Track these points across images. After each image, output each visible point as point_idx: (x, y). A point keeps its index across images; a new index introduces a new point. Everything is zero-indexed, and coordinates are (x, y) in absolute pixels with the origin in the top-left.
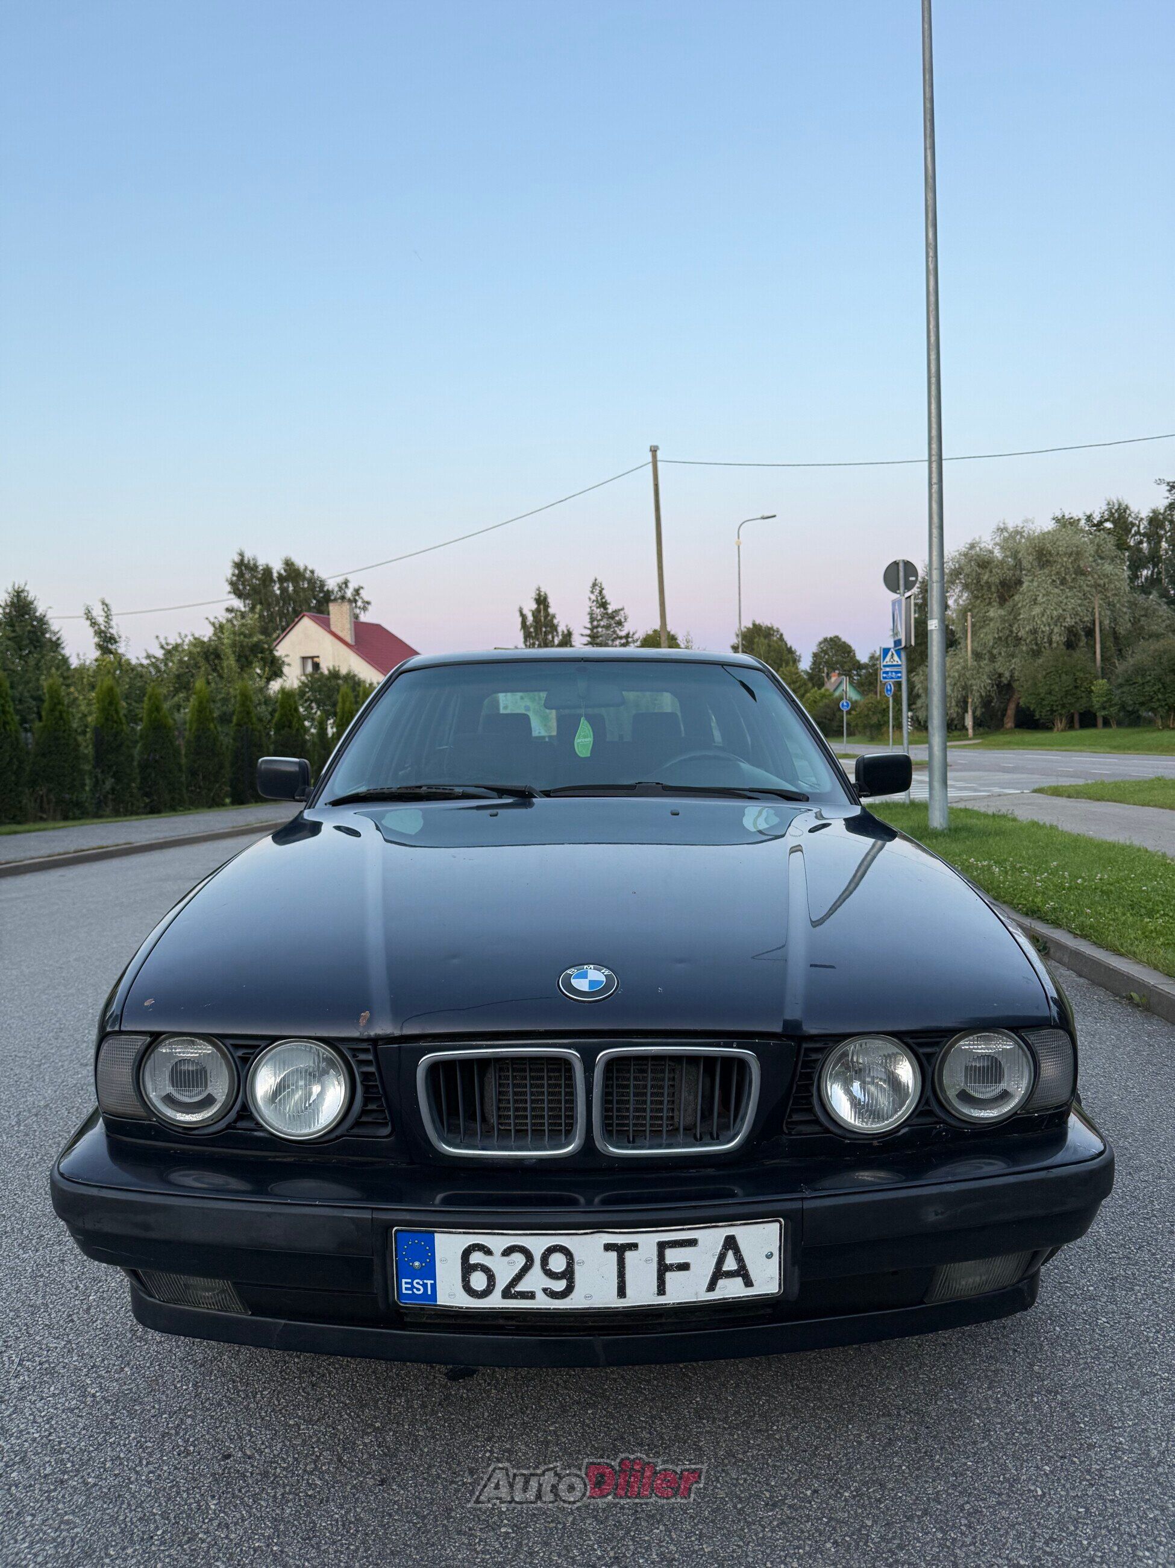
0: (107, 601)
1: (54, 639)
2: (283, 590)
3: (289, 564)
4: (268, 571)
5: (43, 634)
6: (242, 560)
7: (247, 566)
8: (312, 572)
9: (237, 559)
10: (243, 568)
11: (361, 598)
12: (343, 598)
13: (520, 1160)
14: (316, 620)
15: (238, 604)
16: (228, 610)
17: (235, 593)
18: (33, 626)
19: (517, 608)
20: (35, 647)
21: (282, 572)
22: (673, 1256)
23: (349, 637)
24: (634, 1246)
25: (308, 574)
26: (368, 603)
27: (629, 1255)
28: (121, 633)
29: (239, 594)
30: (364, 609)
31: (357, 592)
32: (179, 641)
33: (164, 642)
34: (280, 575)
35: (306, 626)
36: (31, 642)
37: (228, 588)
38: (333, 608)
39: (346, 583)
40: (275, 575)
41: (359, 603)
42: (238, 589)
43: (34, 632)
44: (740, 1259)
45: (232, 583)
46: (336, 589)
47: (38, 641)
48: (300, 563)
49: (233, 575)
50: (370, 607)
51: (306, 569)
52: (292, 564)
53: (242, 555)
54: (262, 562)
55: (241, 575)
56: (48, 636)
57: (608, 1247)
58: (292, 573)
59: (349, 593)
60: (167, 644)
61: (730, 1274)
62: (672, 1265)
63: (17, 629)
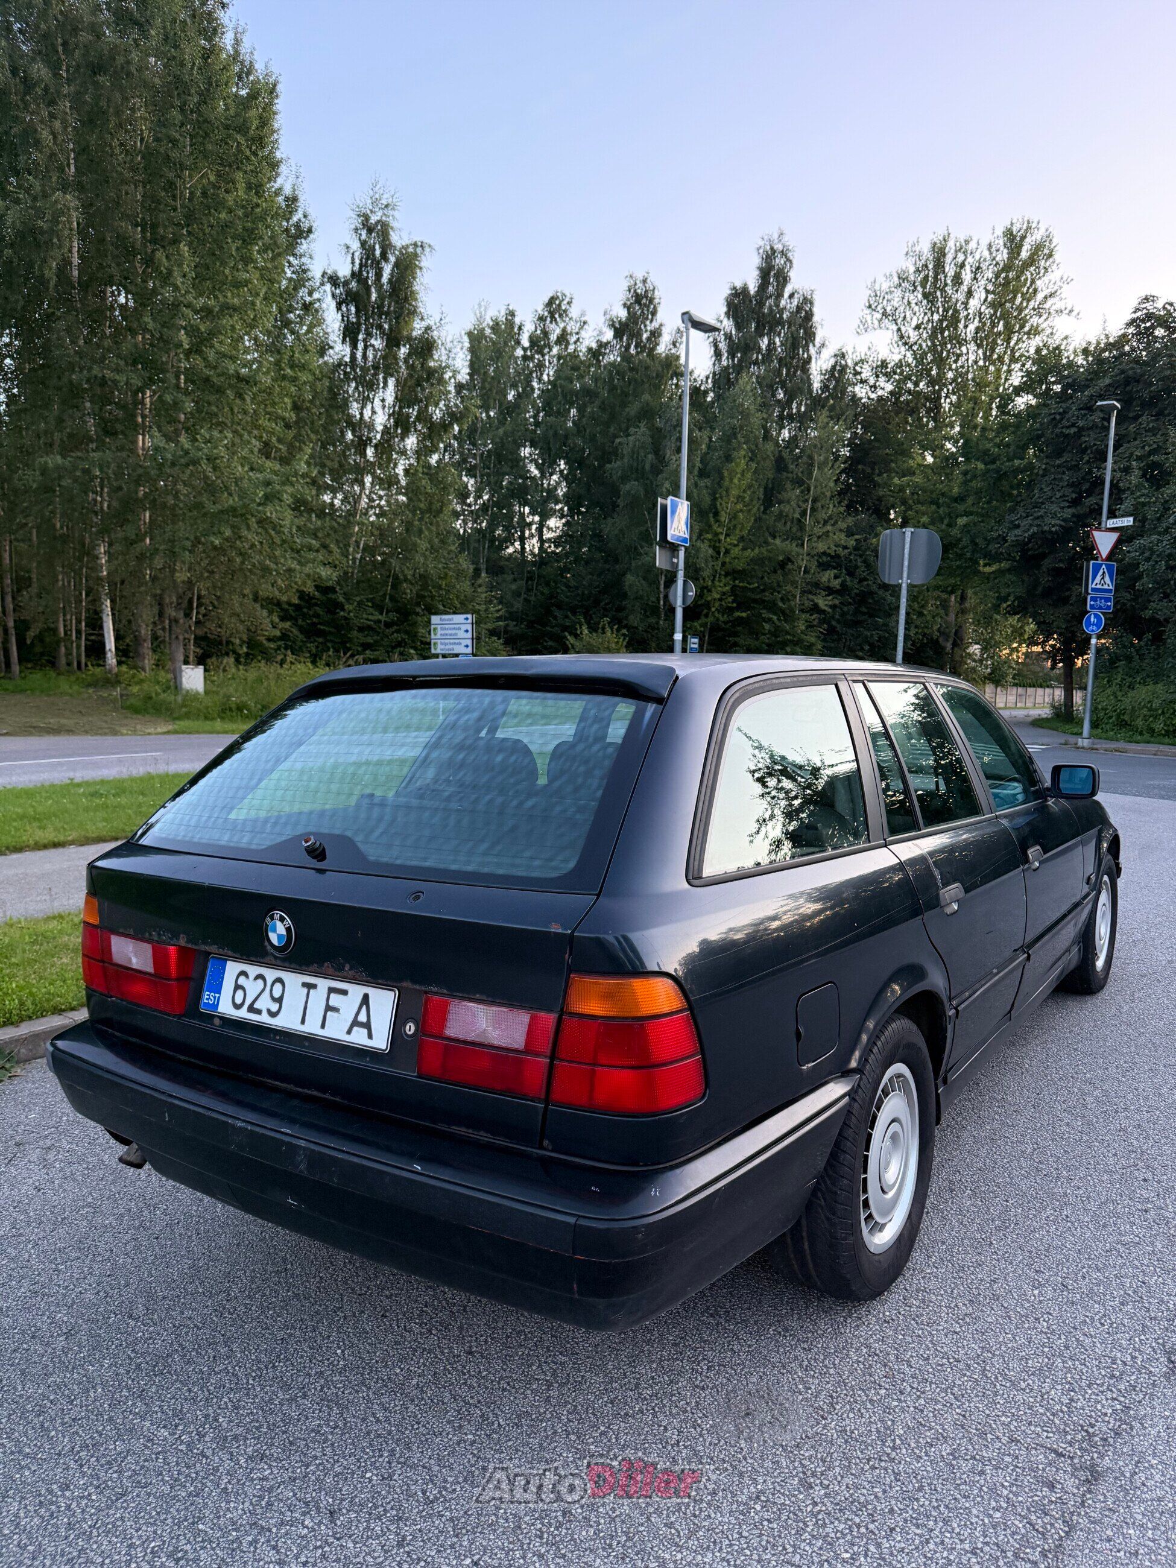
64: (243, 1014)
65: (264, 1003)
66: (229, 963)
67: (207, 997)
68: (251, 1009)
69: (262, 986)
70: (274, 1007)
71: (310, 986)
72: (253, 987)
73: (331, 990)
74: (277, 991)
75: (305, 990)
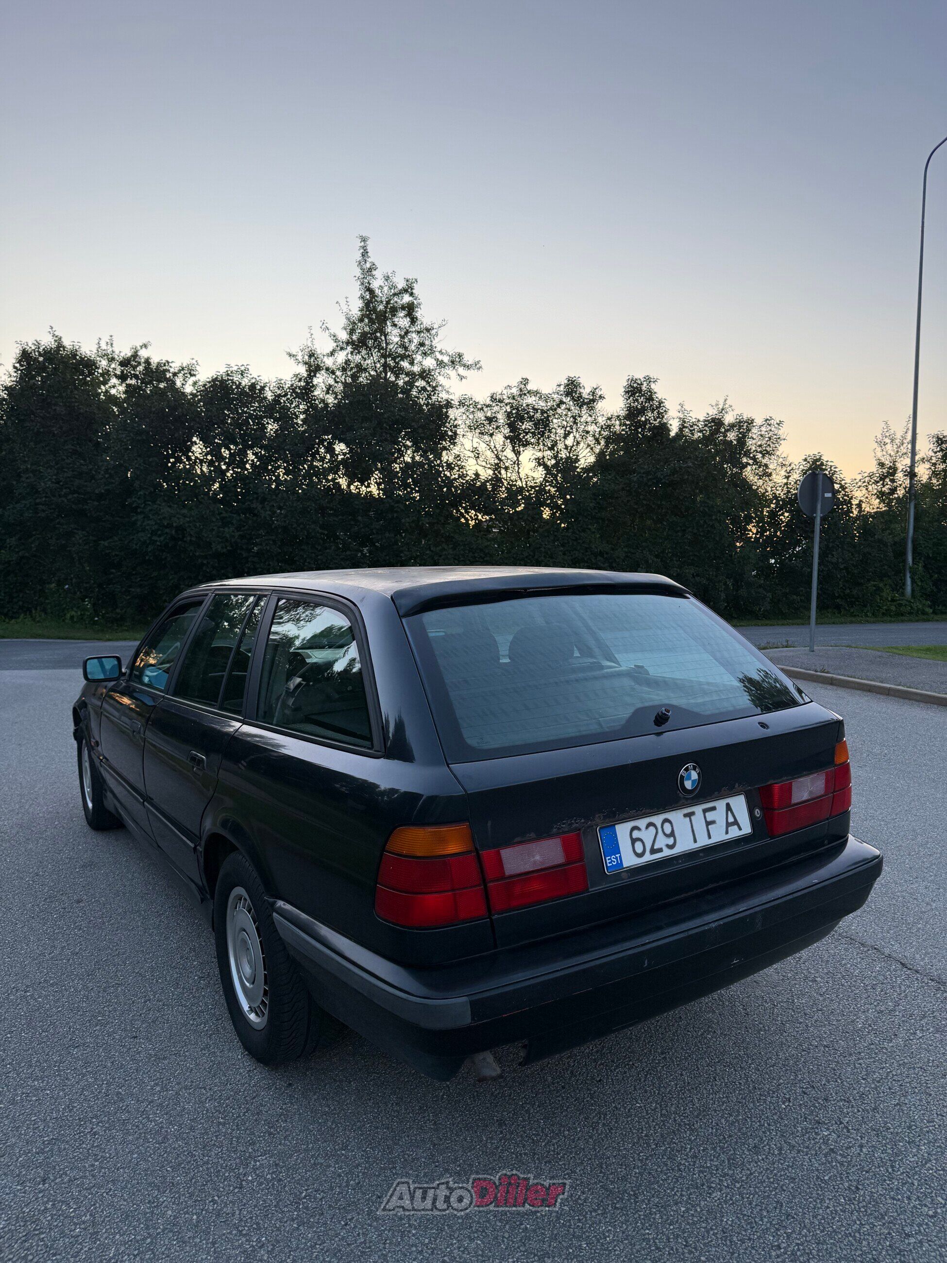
64: (648, 857)
65: (661, 842)
66: (617, 827)
67: (609, 861)
68: (653, 851)
69: (655, 831)
70: (670, 841)
71: (689, 815)
72: (647, 836)
73: (705, 811)
74: (668, 828)
75: (688, 819)
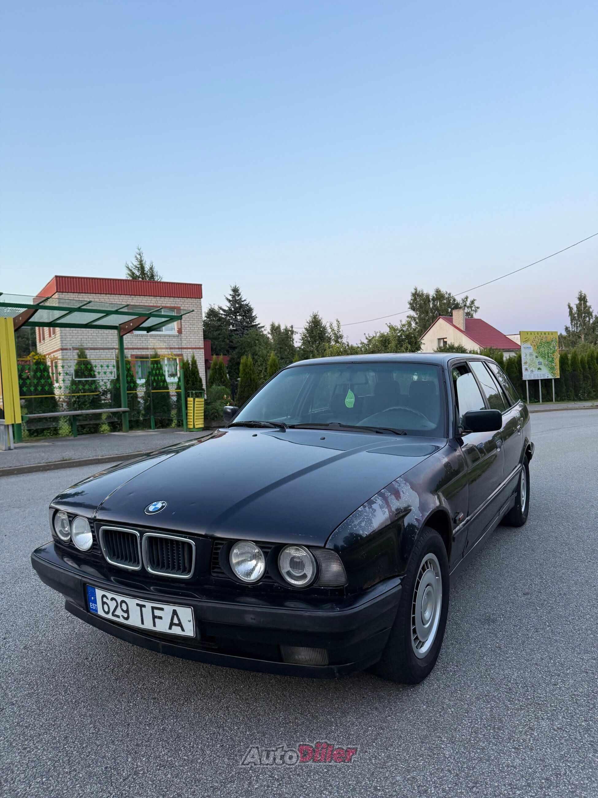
0: (339, 320)
1: (329, 336)
2: (434, 305)
3: (438, 291)
4: (428, 296)
5: (325, 334)
6: (416, 292)
7: (418, 295)
8: (450, 294)
9: (414, 291)
10: (416, 295)
11: (475, 305)
12: (465, 306)
13: (127, 569)
14: (446, 320)
15: (413, 313)
16: (408, 317)
17: (411, 308)
18: (320, 331)
19: (567, 303)
20: (321, 340)
21: (435, 296)
22: (157, 613)
23: (462, 328)
24: (144, 606)
25: (447, 296)
26: (478, 308)
27: (143, 609)
28: (343, 334)
29: (413, 308)
30: (476, 311)
31: (472, 302)
32: (375, 335)
33: (368, 337)
34: (434, 297)
35: (441, 322)
36: (320, 338)
37: (409, 306)
38: (455, 312)
39: (467, 298)
40: (431, 297)
41: (473, 308)
42: (414, 307)
43: (321, 334)
44: (179, 620)
45: (410, 304)
46: (461, 302)
47: (322, 337)
48: (443, 290)
49: (412, 300)
50: (479, 310)
51: (446, 293)
52: (440, 291)
53: (416, 289)
54: (425, 292)
55: (415, 299)
56: (326, 335)
57: (138, 605)
58: (439, 296)
59: (468, 303)
60: (369, 337)
61: (176, 625)
62: (157, 616)
63: (314, 332)
